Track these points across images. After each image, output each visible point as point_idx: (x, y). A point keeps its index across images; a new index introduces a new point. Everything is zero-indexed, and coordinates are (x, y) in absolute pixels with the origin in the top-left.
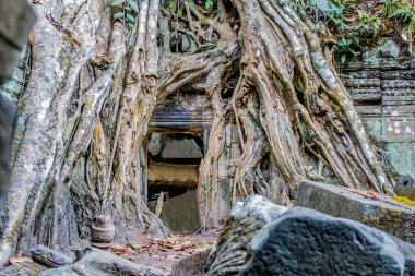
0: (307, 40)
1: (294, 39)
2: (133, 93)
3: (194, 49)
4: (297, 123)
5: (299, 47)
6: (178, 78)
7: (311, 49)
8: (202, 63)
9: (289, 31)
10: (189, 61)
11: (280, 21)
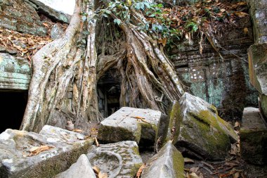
0: (151, 44)
1: (145, 44)
2: (87, 74)
3: (113, 53)
4: (150, 79)
5: (147, 47)
6: (106, 65)
7: (153, 48)
8: (115, 58)
9: (143, 41)
10: (110, 58)
11: (139, 38)
